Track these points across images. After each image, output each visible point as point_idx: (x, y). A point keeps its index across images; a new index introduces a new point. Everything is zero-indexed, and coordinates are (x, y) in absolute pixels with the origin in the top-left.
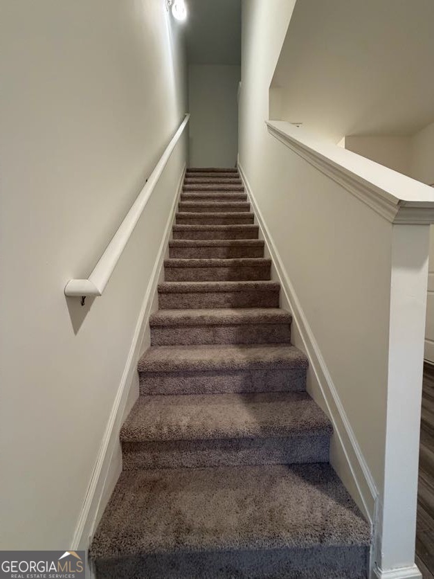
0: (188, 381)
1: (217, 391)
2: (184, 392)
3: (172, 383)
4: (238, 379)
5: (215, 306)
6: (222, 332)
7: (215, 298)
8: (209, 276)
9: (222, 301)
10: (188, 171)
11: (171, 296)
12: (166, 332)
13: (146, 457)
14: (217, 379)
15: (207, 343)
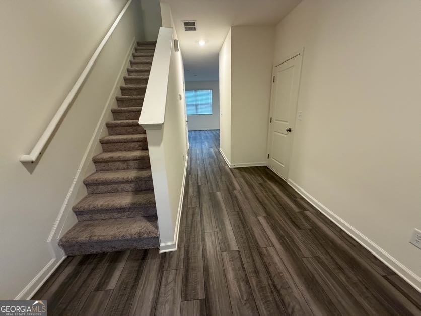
0: (109, 187)
1: (123, 191)
2: (108, 192)
3: (102, 188)
4: (133, 185)
5: (133, 149)
6: (131, 163)
7: (133, 145)
8: (134, 131)
9: (137, 146)
10: (139, 44)
11: (108, 145)
12: (103, 165)
13: (86, 217)
14: (122, 186)
15: (124, 169)
